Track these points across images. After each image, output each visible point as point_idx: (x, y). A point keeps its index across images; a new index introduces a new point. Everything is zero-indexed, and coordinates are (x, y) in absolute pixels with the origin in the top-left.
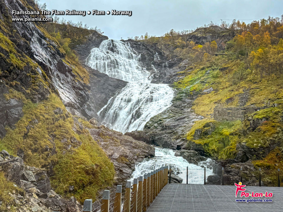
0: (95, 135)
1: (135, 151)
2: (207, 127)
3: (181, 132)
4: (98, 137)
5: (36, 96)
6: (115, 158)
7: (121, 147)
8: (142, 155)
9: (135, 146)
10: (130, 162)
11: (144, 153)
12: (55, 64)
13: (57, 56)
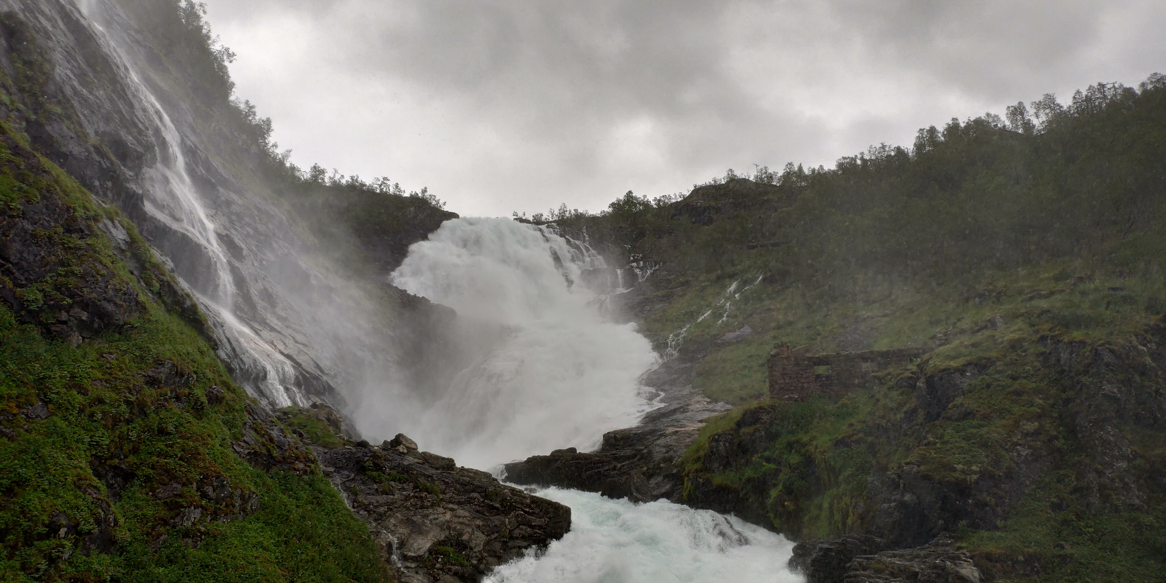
2: (751, 424)
5: (64, 316)
6: (413, 555)
7: (441, 510)
8: (524, 538)
9: (498, 505)
10: (472, 565)
11: (529, 529)
12: (262, 262)
13: (277, 243)
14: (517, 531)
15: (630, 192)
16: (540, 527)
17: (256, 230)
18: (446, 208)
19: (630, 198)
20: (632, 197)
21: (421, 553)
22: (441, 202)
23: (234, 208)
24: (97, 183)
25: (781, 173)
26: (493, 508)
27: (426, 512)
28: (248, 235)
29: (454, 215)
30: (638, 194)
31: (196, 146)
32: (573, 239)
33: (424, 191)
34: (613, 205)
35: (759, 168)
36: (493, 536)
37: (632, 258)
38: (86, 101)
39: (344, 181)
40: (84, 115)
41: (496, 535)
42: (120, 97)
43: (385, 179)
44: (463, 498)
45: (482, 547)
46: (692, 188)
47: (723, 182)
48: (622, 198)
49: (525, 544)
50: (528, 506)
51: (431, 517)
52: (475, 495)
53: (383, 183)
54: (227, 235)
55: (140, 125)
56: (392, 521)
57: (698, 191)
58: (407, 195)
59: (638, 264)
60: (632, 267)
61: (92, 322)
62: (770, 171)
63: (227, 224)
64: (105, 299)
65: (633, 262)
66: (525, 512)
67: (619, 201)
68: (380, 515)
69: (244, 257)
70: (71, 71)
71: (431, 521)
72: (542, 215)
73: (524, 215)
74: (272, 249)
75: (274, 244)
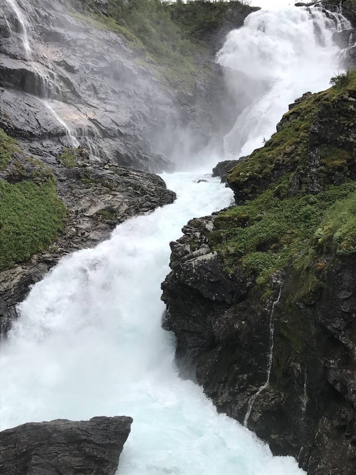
0: (72, 179)
1: (135, 200)
4: (76, 182)
6: (88, 215)
7: (107, 195)
8: (147, 207)
9: (139, 192)
10: (118, 219)
11: (150, 203)
12: (92, 69)
13: (109, 56)
14: (145, 204)
16: (155, 202)
17: (94, 52)
21: (91, 214)
26: (136, 193)
27: (100, 196)
28: (85, 57)
29: (256, 9)
36: (132, 207)
41: (133, 206)
44: (124, 189)
45: (124, 211)
49: (146, 209)
50: (153, 192)
51: (101, 199)
52: (130, 188)
54: (64, 61)
56: (83, 200)
63: (69, 53)
66: (150, 195)
68: (79, 198)
69: (77, 71)
71: (101, 200)
74: (105, 60)
75: (107, 57)
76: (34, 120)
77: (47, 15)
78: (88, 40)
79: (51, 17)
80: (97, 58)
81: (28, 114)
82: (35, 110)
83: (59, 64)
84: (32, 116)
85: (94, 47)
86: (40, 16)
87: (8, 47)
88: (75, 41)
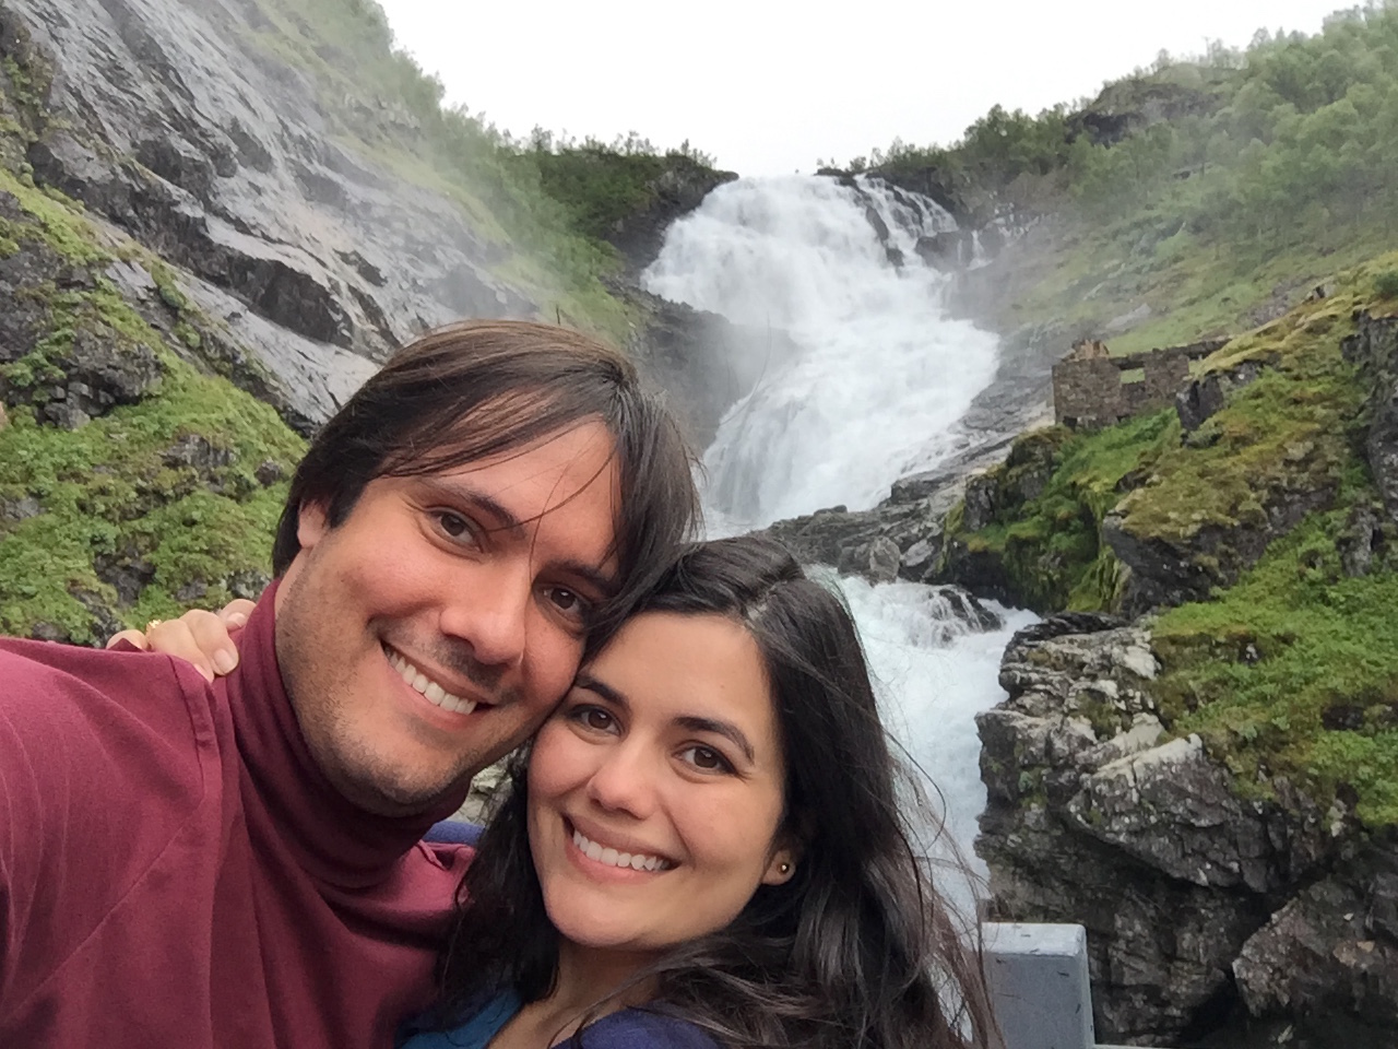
2: (1021, 463)
3: (946, 503)
5: (60, 392)
12: (415, 282)
13: (444, 252)
15: (998, 106)
17: (409, 238)
18: (718, 167)
19: (996, 113)
20: (1000, 114)
22: (710, 158)
23: (378, 212)
24: (131, 213)
25: (1243, 48)
28: (393, 248)
29: (729, 177)
30: (1009, 109)
31: (309, 134)
32: (908, 190)
33: (685, 146)
34: (970, 129)
35: (1211, 42)
37: (997, 212)
38: (115, 102)
39: (576, 146)
40: (112, 124)
42: (174, 88)
43: (632, 134)
46: (1101, 87)
47: (1151, 72)
48: (985, 115)
53: (630, 140)
54: (355, 253)
55: (203, 124)
57: (1108, 91)
58: (662, 154)
59: (1008, 219)
60: (996, 225)
61: (97, 396)
62: (1227, 46)
63: (360, 236)
64: (109, 367)
65: (998, 216)
67: (981, 122)
69: (385, 280)
70: (96, 65)
72: (864, 159)
73: (833, 161)
74: (435, 261)
75: (439, 255)
76: (329, 397)
77: (305, 136)
78: (393, 208)
79: (313, 142)
80: (417, 254)
81: (310, 379)
82: (321, 370)
83: (345, 257)
84: (321, 386)
85: (408, 226)
86: (290, 135)
87: (233, 201)
88: (366, 206)
